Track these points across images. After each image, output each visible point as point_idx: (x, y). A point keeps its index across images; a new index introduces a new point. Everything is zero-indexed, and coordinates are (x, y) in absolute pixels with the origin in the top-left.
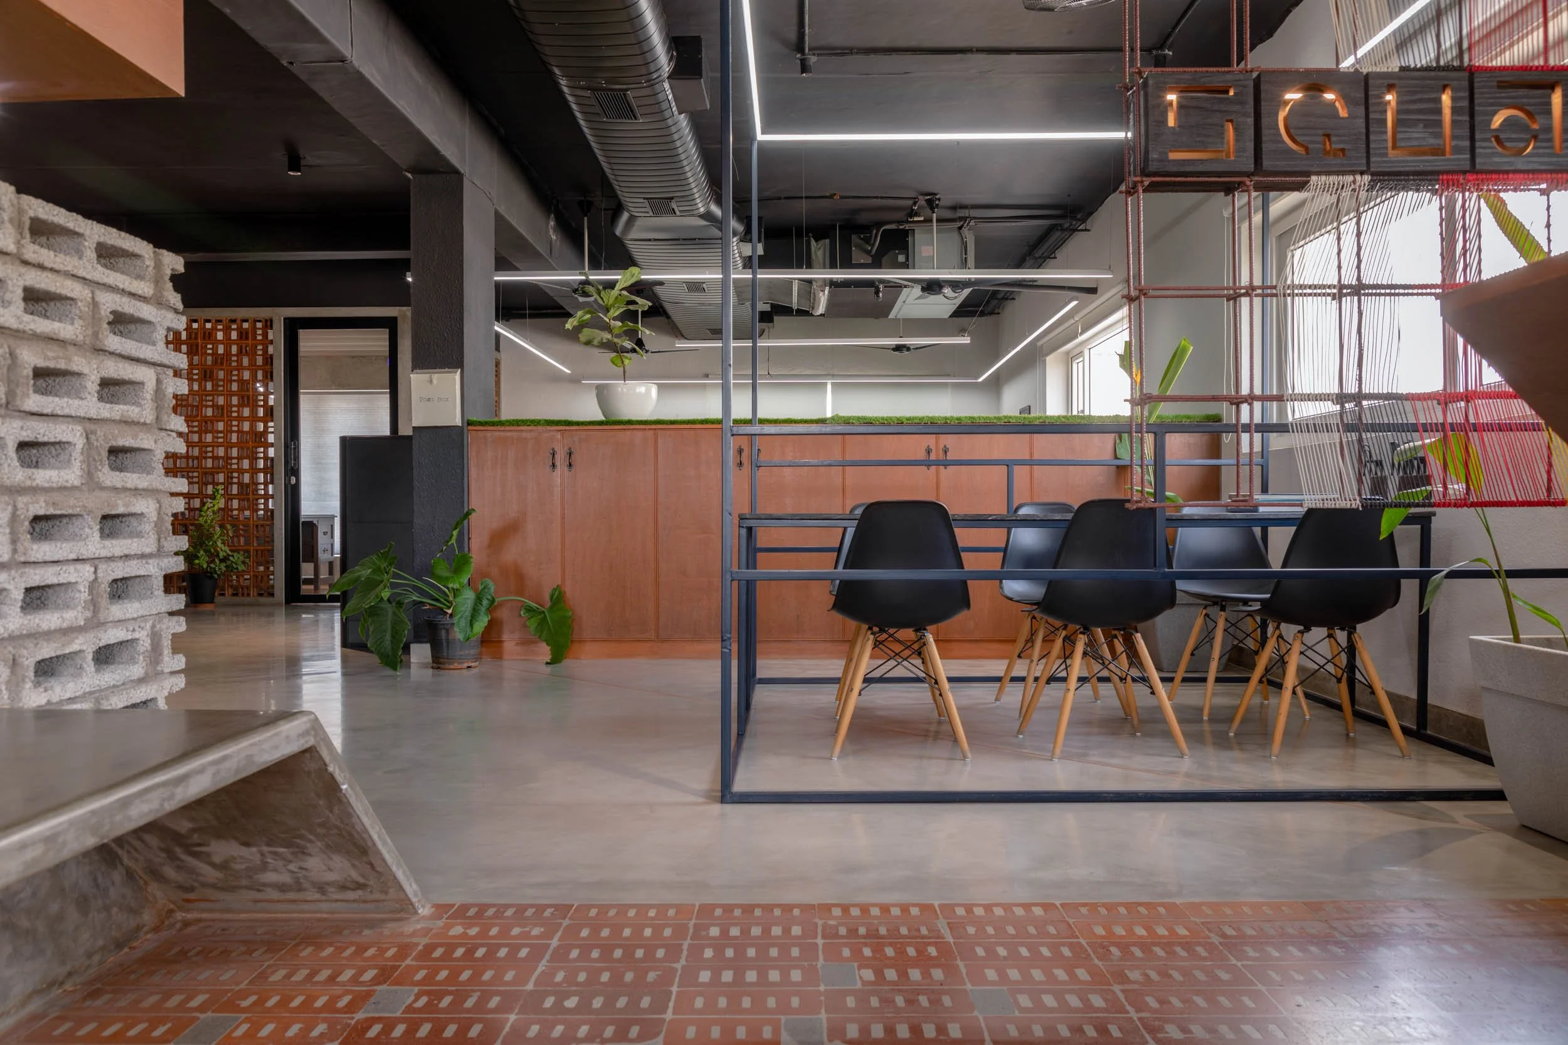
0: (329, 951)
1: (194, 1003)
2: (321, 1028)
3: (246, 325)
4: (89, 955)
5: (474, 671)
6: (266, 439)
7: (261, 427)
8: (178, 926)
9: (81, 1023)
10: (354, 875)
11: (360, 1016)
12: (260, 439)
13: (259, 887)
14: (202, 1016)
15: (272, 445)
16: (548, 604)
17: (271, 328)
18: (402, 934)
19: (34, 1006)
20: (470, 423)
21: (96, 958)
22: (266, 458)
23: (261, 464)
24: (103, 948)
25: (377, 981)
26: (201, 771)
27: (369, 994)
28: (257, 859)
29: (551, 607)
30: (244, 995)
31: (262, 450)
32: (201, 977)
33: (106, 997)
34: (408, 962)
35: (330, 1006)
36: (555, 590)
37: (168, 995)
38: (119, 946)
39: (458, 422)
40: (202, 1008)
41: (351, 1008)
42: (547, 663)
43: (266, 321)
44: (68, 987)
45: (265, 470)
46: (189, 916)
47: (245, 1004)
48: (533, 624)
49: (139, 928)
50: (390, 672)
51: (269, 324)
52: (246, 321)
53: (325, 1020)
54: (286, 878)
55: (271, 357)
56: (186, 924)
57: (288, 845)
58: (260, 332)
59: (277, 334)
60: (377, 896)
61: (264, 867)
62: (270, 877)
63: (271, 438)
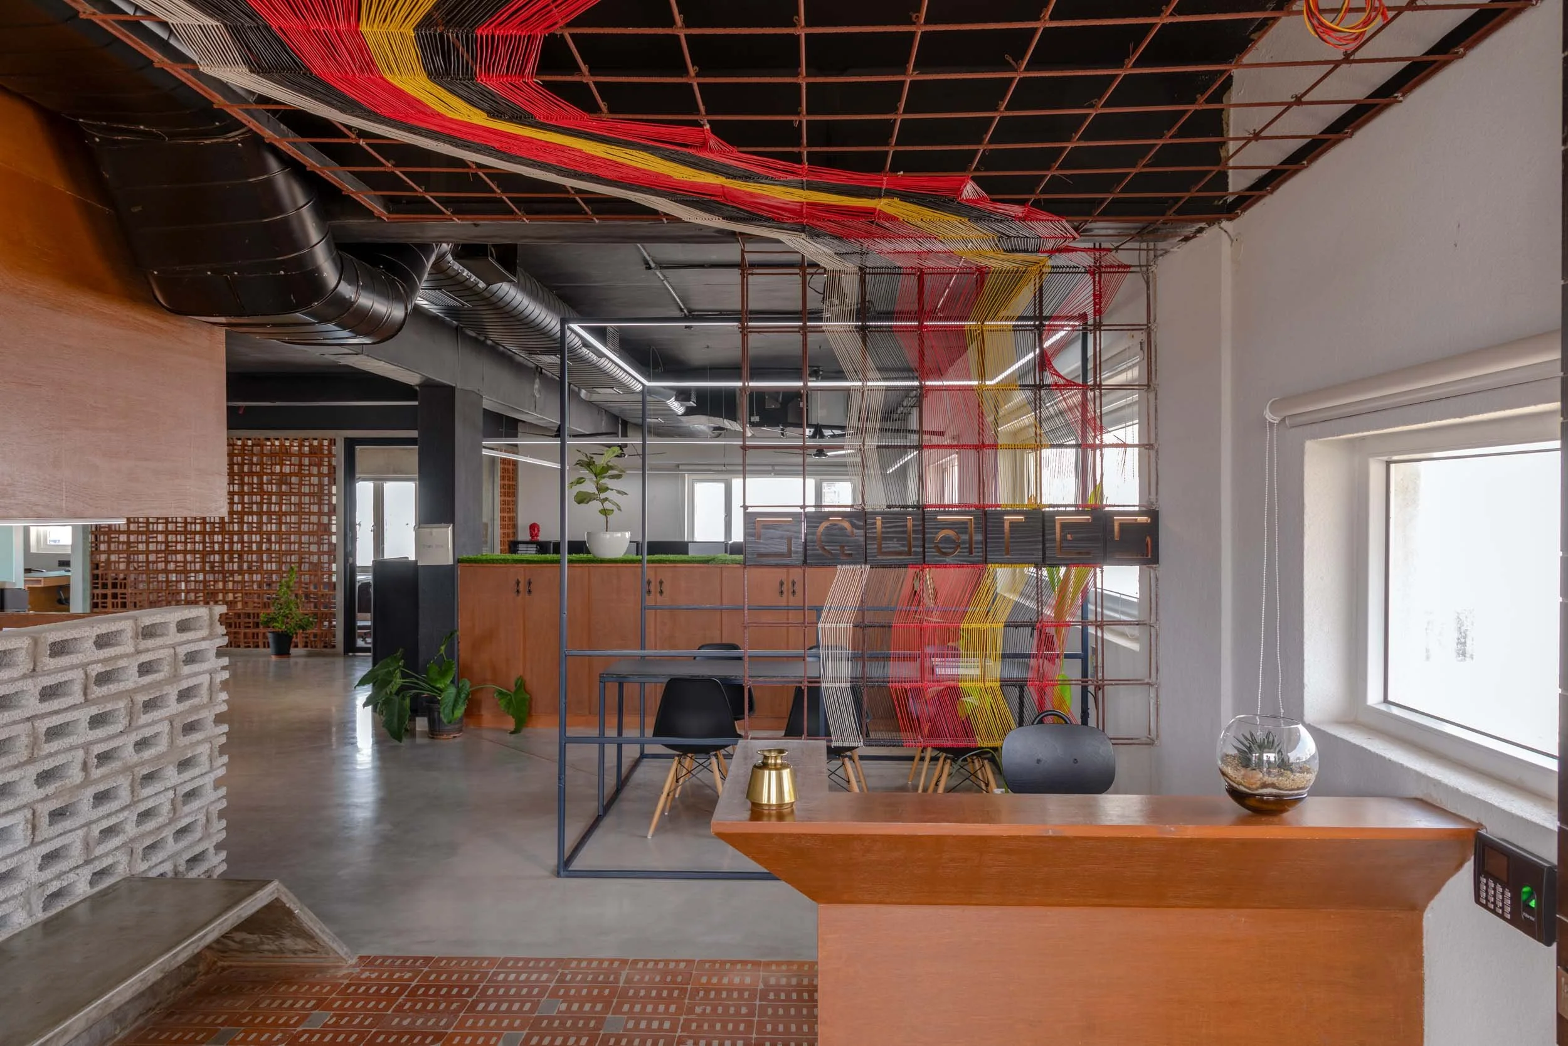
0: (295, 987)
1: (219, 1021)
2: (279, 1036)
3: (315, 443)
4: (169, 993)
5: (457, 740)
6: (330, 529)
7: (325, 520)
8: (219, 971)
9: (162, 1032)
10: (309, 946)
11: (299, 1029)
12: (326, 529)
13: (262, 952)
14: (222, 1028)
15: (334, 534)
16: (513, 689)
17: (335, 444)
18: (335, 977)
19: (141, 1021)
20: (459, 561)
21: (173, 994)
22: (330, 543)
23: (326, 548)
24: (177, 987)
25: (314, 1008)
26: (213, 929)
27: (307, 1016)
28: (258, 940)
29: (515, 693)
30: (244, 1016)
31: (326, 537)
32: (226, 1005)
33: (176, 1017)
34: (334, 995)
35: (286, 1024)
36: (518, 679)
37: (206, 1016)
38: (185, 985)
39: (451, 562)
40: (222, 1024)
41: (296, 1024)
42: (512, 733)
43: (331, 440)
44: (156, 1011)
45: (329, 553)
46: (226, 964)
47: (245, 1021)
48: (503, 703)
49: (196, 974)
50: (396, 743)
51: (333, 442)
52: (316, 439)
53: (282, 1031)
54: (274, 947)
55: (334, 467)
56: (223, 969)
57: (272, 934)
58: (326, 448)
59: (339, 450)
60: (324, 956)
61: (262, 943)
62: (266, 947)
63: (334, 529)
